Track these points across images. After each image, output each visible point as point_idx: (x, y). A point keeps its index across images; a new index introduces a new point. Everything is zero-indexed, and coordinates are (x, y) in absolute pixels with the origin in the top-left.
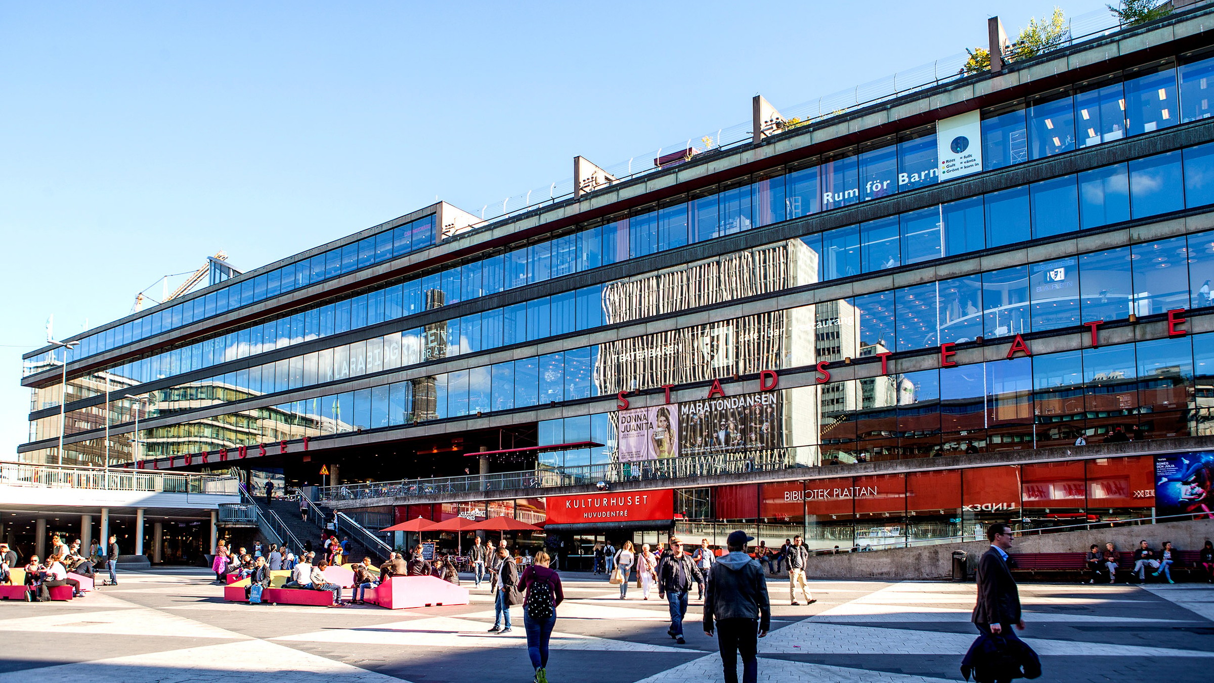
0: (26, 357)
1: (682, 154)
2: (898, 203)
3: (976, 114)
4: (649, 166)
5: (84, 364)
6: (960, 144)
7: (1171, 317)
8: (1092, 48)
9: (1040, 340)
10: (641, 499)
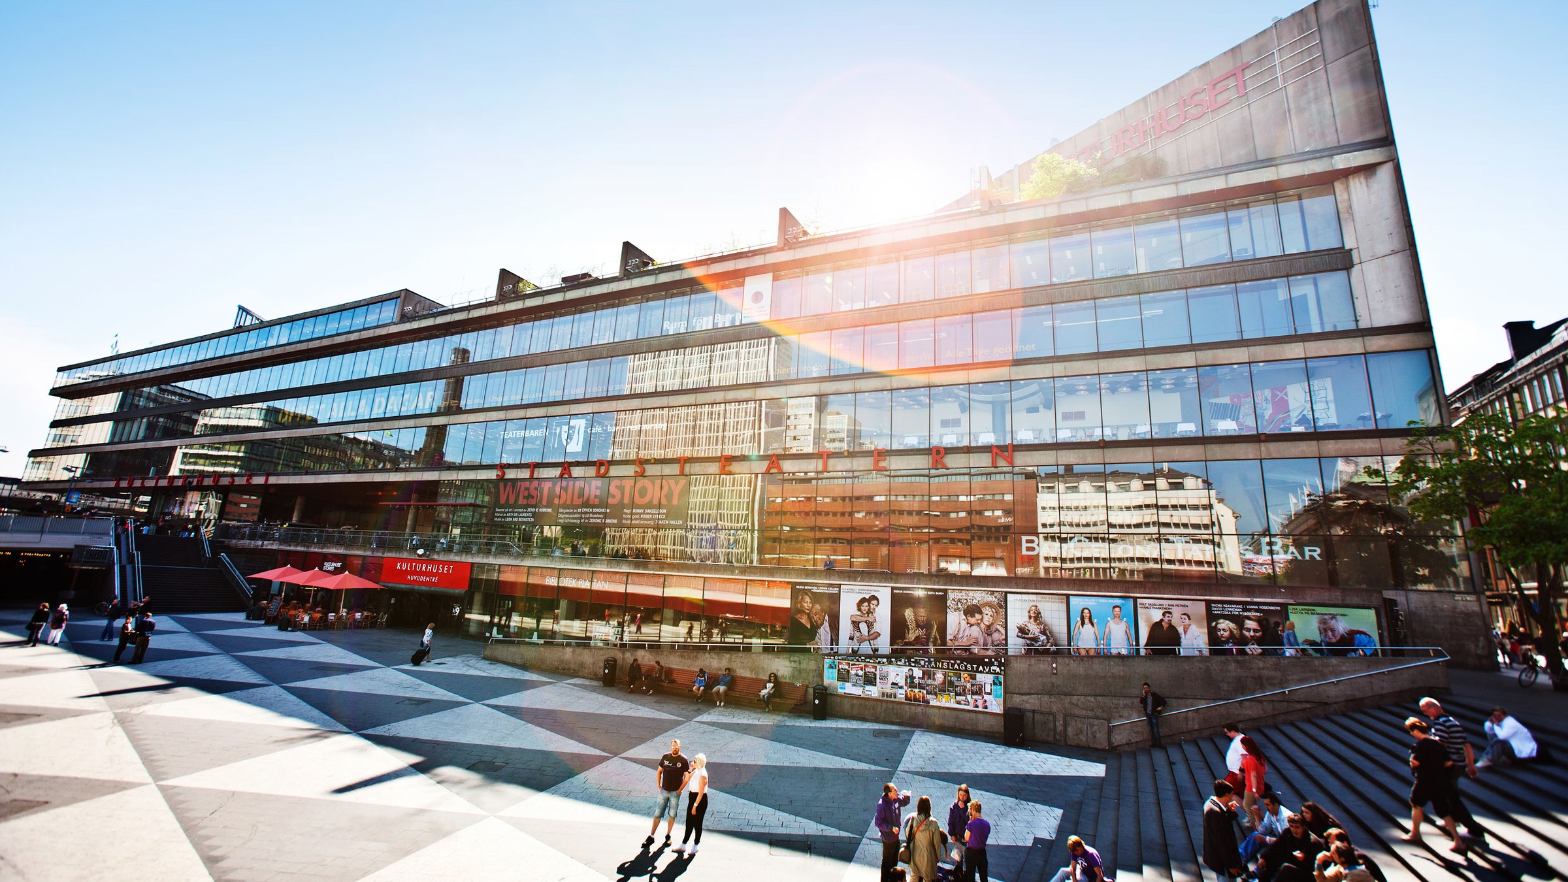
0: (60, 370)
1: (587, 275)
2: (711, 336)
3: (770, 276)
4: (557, 283)
5: (107, 383)
6: (757, 297)
7: (876, 454)
8: (842, 239)
9: (789, 461)
10: (449, 568)
